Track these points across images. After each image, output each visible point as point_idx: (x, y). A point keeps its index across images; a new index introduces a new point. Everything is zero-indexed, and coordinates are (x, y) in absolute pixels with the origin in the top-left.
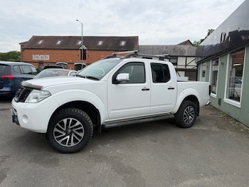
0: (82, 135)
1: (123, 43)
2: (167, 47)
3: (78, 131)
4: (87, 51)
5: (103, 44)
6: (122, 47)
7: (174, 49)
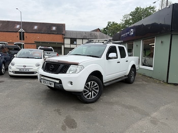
0: (98, 91)
1: (54, 28)
2: (86, 32)
3: (96, 89)
4: (25, 34)
5: (38, 28)
6: (54, 31)
7: (91, 34)
